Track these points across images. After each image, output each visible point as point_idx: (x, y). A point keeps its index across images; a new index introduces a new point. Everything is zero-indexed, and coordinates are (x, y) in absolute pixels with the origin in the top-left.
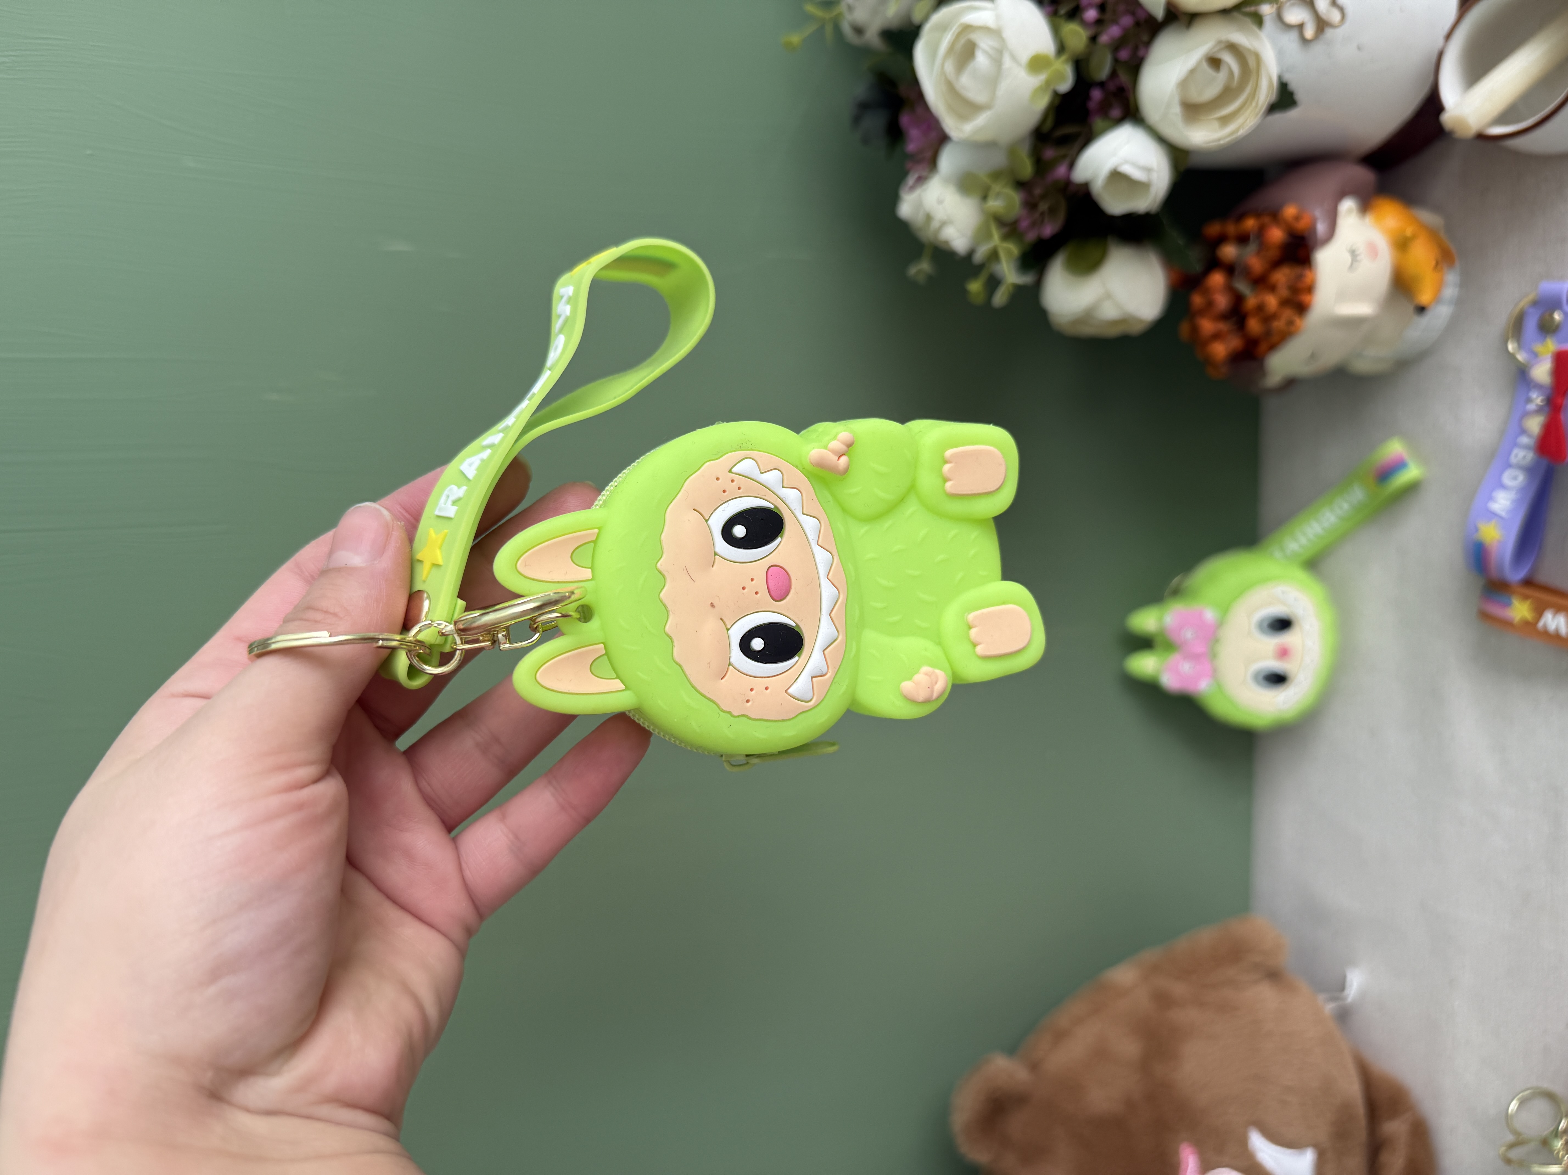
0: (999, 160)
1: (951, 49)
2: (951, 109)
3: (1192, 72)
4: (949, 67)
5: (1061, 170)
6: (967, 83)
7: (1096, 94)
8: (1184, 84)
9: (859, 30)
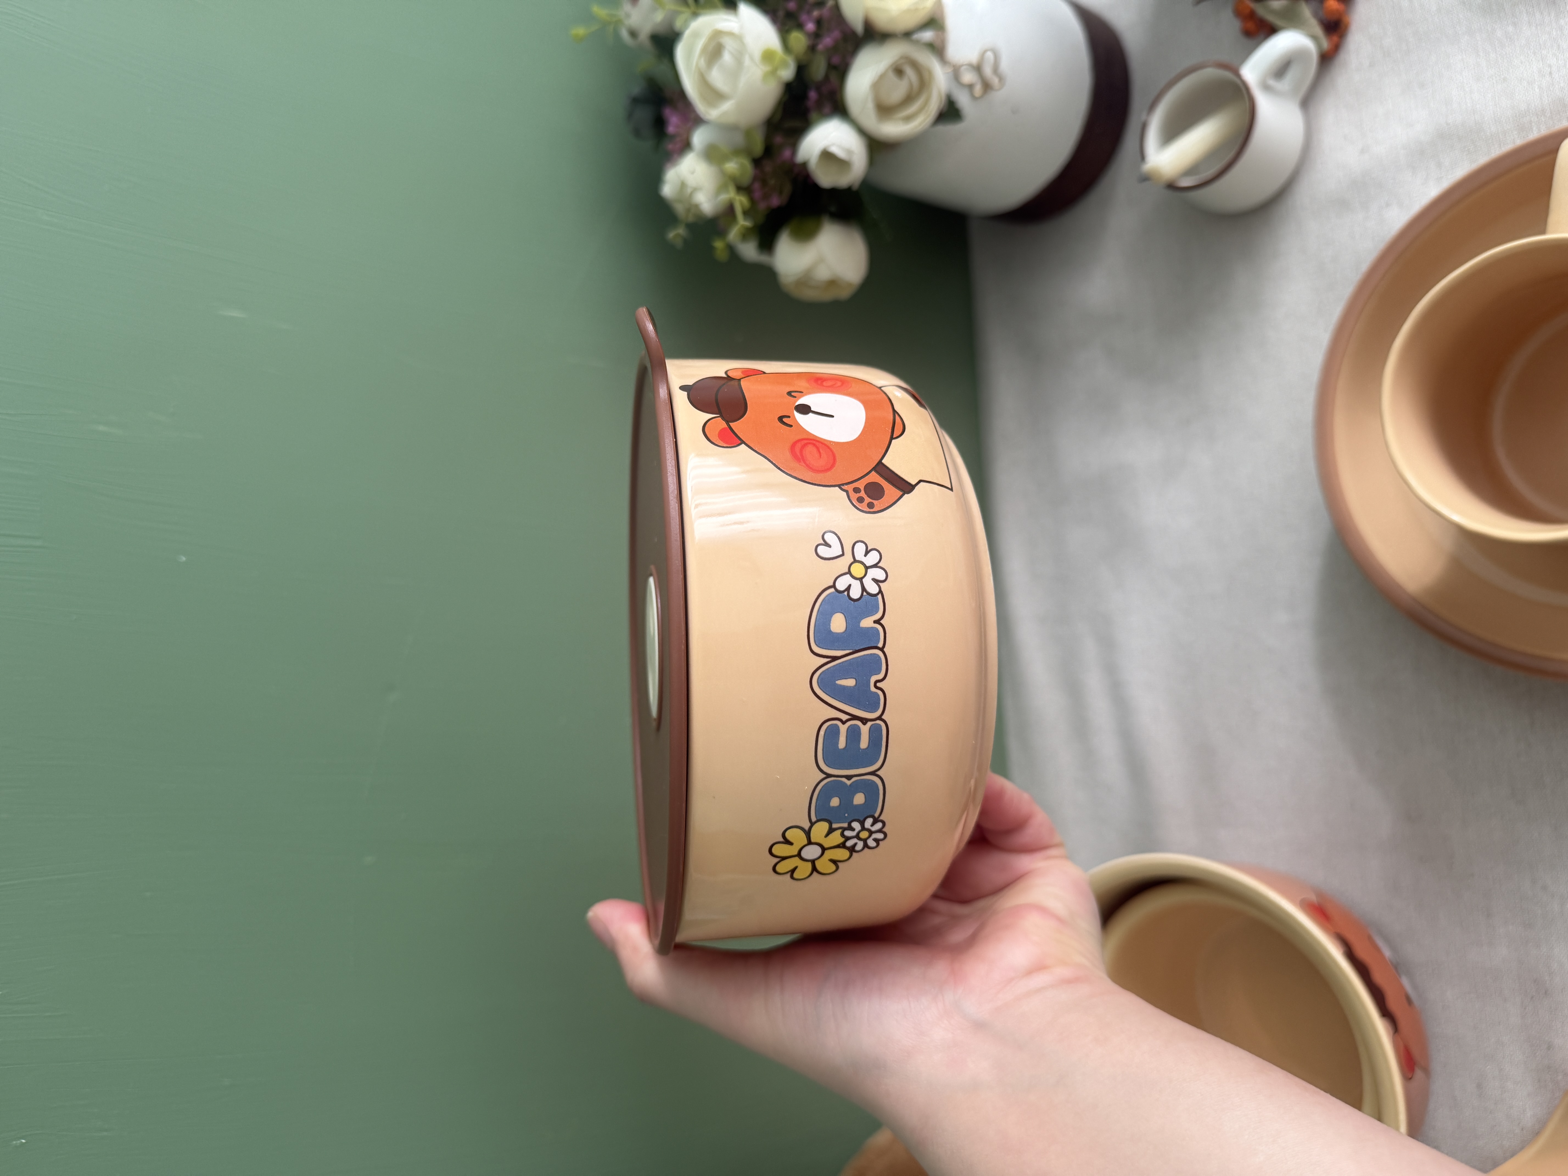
0: (739, 139)
1: (704, 50)
2: (704, 98)
3: (882, 77)
4: (702, 63)
5: (787, 153)
6: (716, 77)
7: (813, 95)
8: (877, 86)
9: (633, 34)
